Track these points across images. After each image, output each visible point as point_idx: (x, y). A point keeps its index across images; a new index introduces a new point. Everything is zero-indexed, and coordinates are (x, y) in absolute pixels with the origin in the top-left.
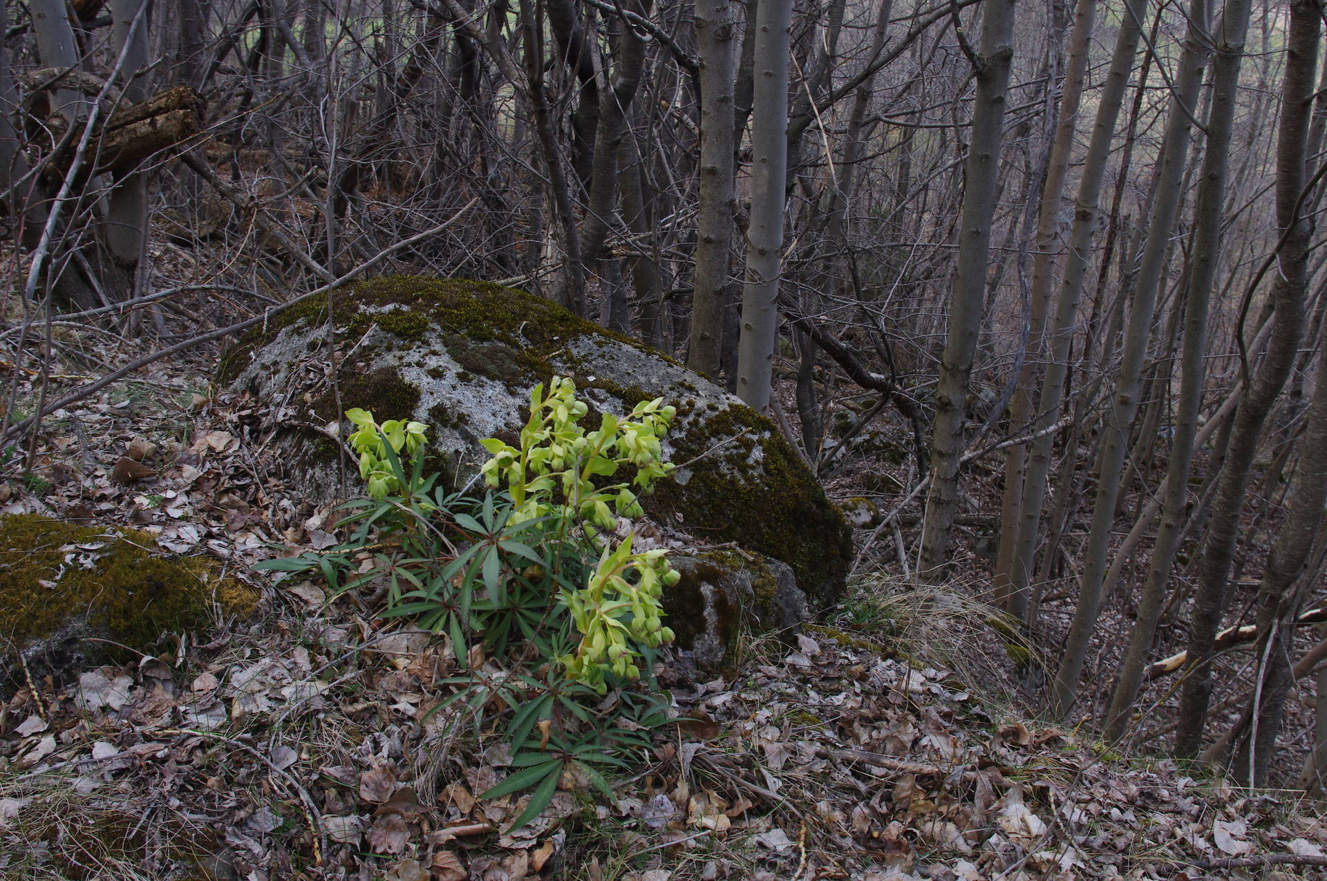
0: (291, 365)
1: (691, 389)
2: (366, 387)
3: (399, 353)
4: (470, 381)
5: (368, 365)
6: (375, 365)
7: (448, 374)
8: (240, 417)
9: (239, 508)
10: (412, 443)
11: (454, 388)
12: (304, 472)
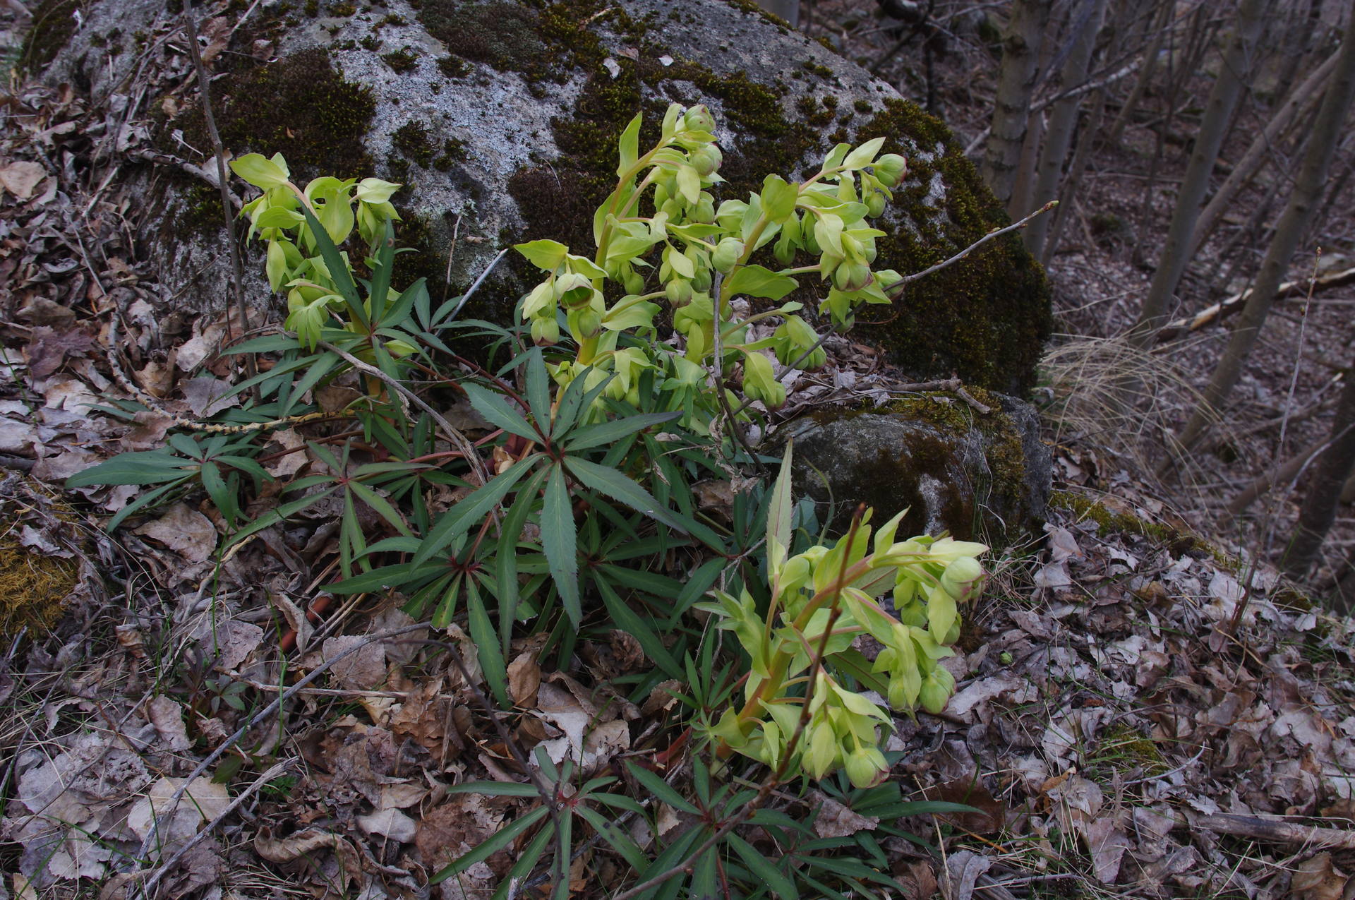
0: (141, 39)
1: (825, 75)
2: (274, 88)
3: (331, 22)
4: (462, 75)
5: (276, 45)
6: (290, 45)
7: (422, 62)
8: (55, 137)
9: (54, 322)
10: (370, 222)
11: (436, 89)
12: (172, 250)
